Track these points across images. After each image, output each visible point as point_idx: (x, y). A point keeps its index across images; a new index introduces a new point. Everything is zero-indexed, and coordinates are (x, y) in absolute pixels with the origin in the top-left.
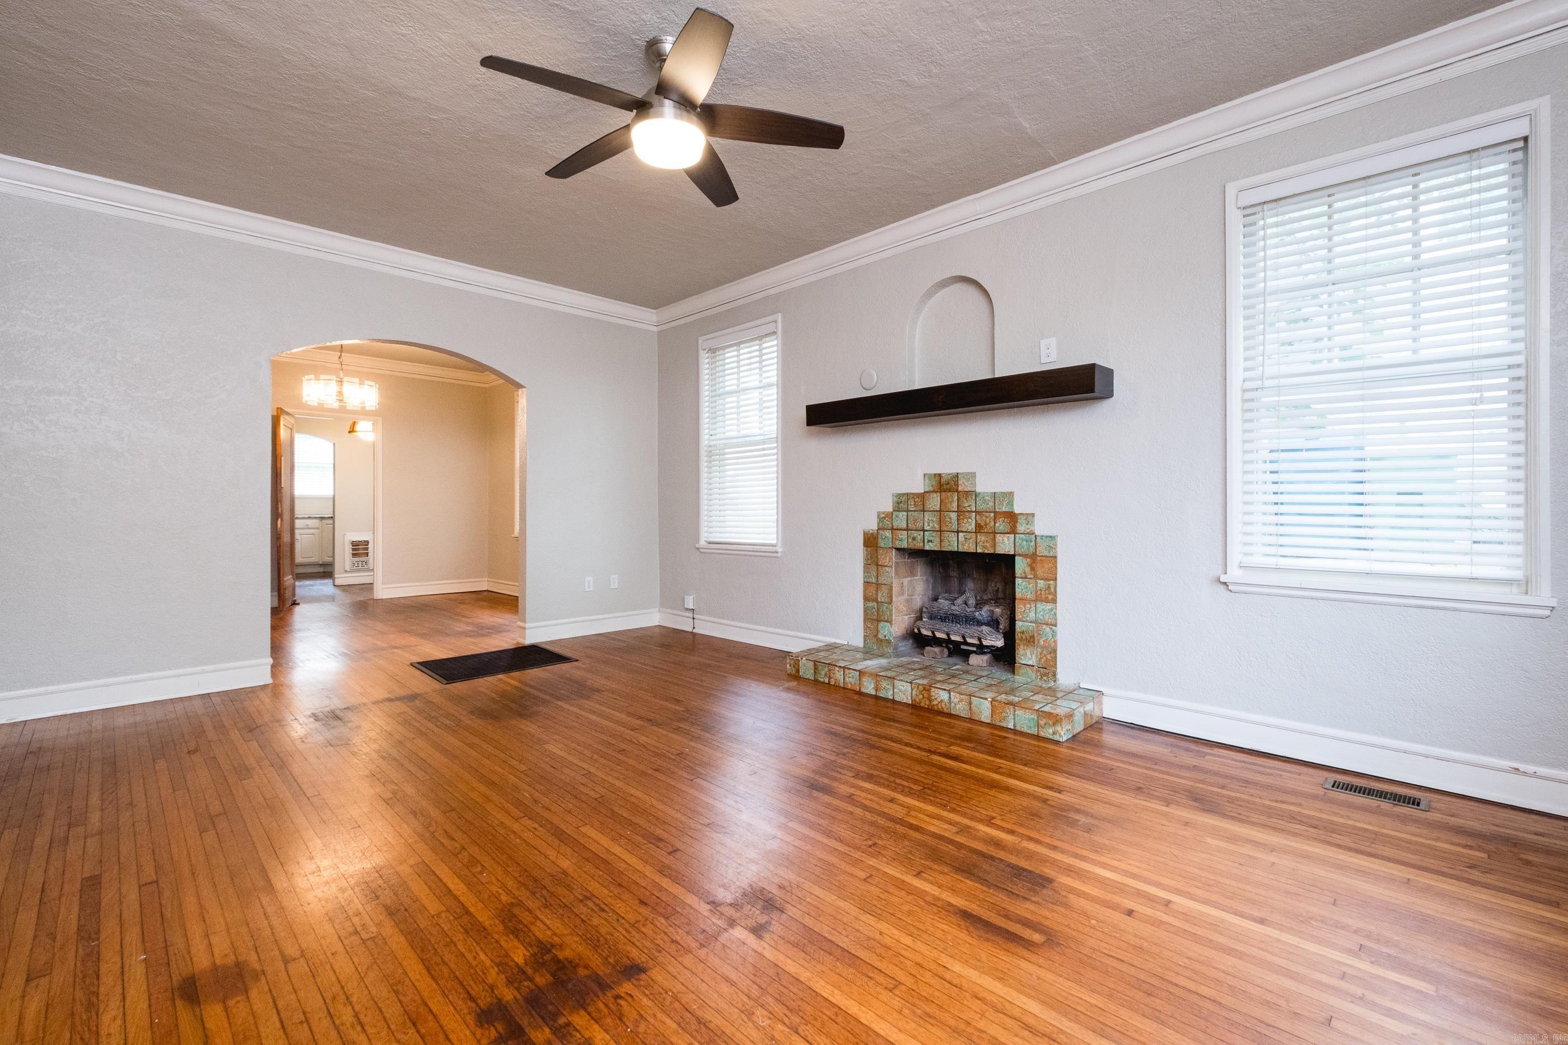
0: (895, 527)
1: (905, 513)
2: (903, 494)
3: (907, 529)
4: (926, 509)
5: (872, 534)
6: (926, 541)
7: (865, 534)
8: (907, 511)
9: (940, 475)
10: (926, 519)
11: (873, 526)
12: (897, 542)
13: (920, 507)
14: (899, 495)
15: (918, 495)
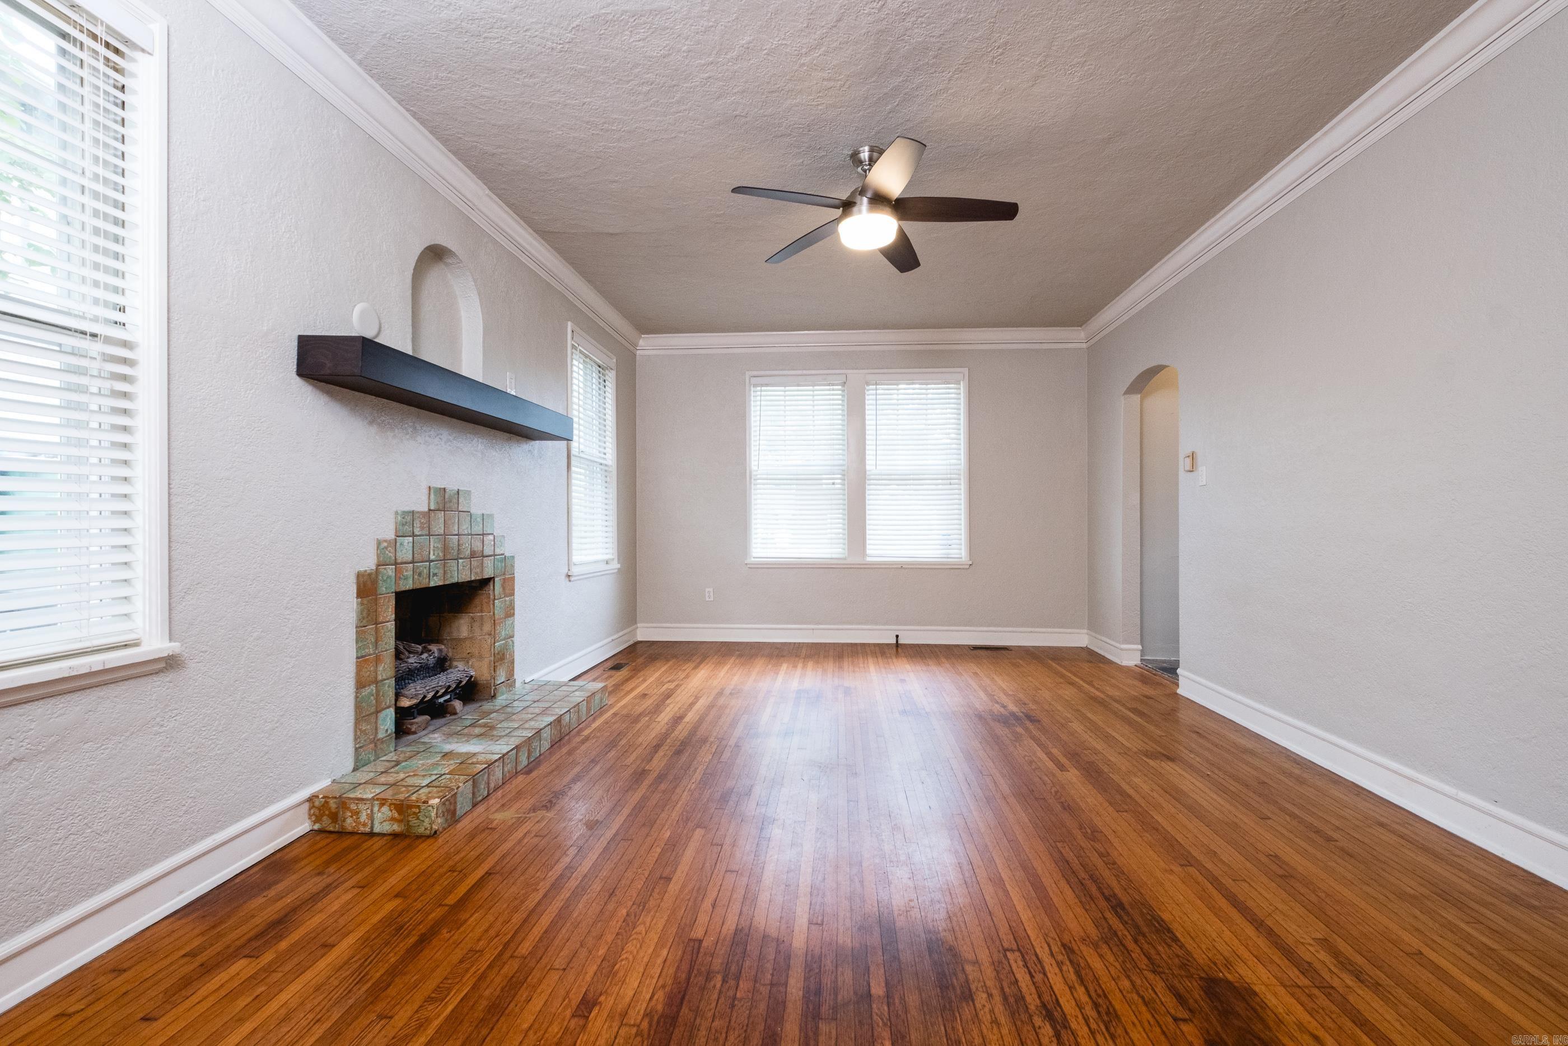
0: (399, 561)
1: (411, 539)
2: (409, 512)
3: (413, 562)
4: (431, 533)
5: (370, 575)
6: (431, 574)
7: (359, 575)
8: (413, 535)
9: (444, 489)
10: (432, 546)
11: (369, 563)
12: (401, 582)
13: (426, 532)
14: (405, 513)
15: (423, 514)
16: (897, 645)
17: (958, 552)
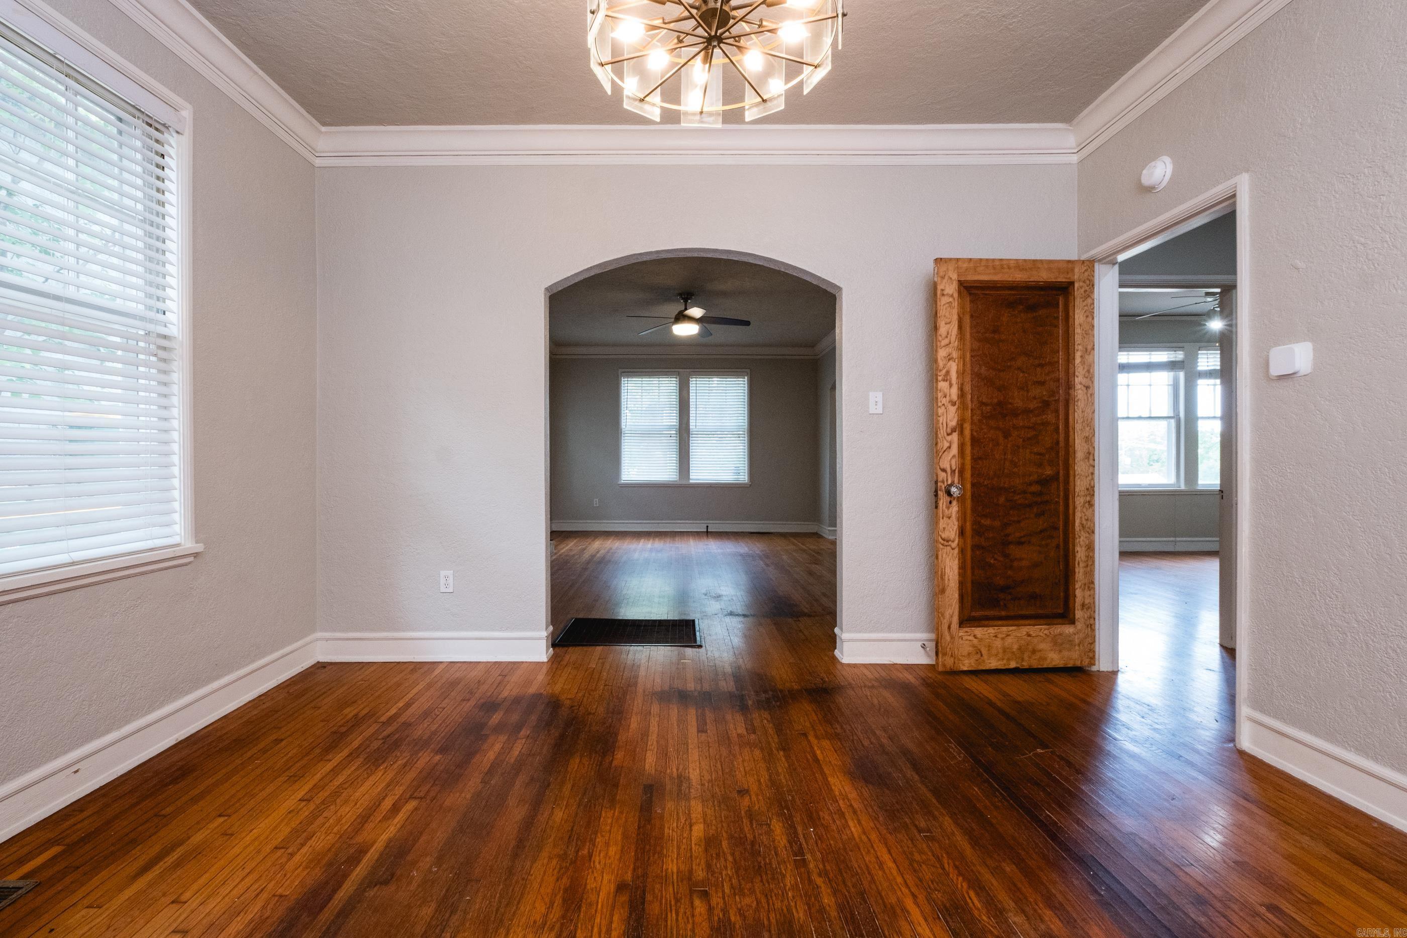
16: (707, 532)
17: (743, 477)
